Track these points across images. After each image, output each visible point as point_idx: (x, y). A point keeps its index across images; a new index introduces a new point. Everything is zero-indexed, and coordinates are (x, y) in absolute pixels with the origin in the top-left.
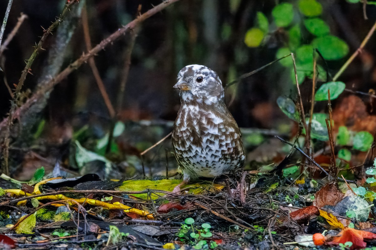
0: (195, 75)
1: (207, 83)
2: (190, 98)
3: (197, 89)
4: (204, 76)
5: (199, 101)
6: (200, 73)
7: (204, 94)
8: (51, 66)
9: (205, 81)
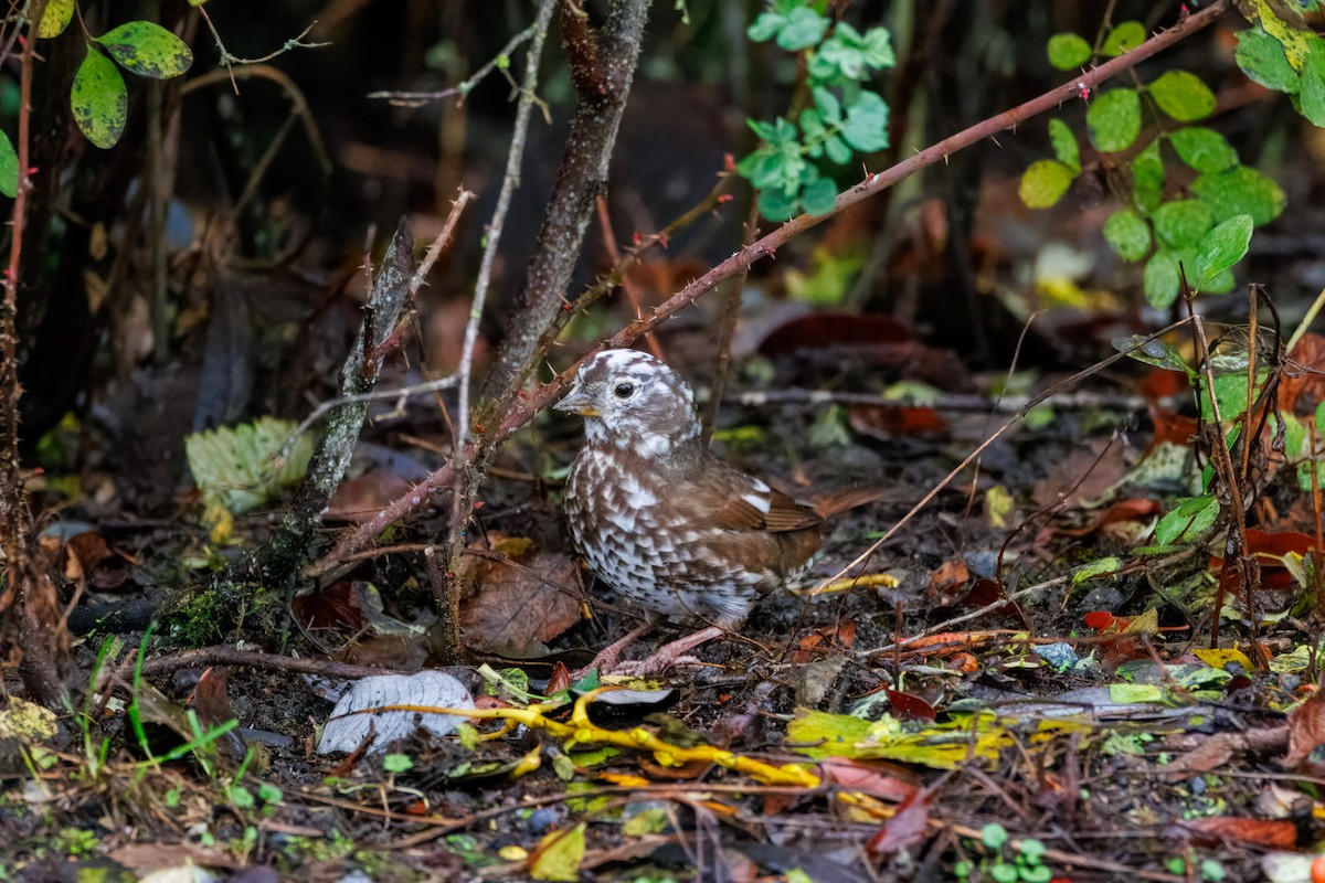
0: (611, 378)
1: (644, 399)
2: (601, 435)
3: (618, 414)
4: (637, 382)
5: (622, 443)
6: (624, 374)
7: (635, 427)
8: (534, 312)
9: (640, 394)
